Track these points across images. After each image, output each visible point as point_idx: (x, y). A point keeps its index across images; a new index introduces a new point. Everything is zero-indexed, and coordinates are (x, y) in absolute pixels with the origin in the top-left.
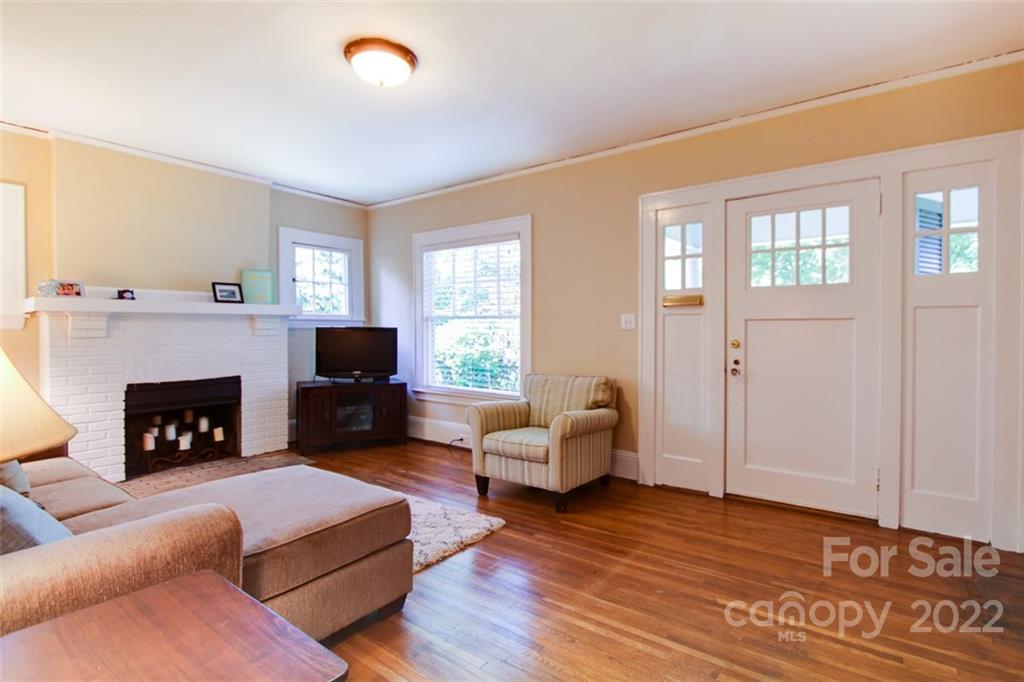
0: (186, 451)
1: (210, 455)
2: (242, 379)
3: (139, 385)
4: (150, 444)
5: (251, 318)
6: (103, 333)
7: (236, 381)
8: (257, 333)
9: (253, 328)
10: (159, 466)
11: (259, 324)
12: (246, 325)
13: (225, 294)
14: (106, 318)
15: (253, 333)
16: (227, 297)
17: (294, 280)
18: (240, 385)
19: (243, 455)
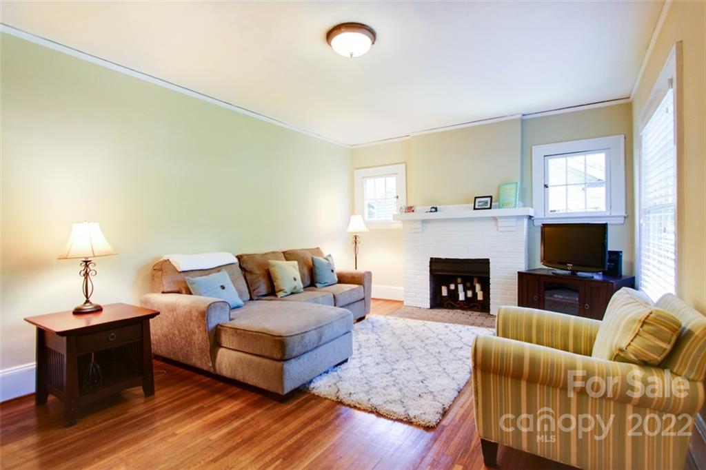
0: (462, 301)
1: (476, 308)
2: (490, 261)
3: (435, 259)
4: (444, 292)
5: (495, 219)
6: (421, 231)
7: (486, 262)
8: (500, 229)
9: (497, 225)
10: (449, 306)
11: (500, 223)
12: (492, 223)
13: (481, 204)
14: (420, 223)
15: (498, 229)
16: (482, 205)
17: (546, 186)
18: (489, 266)
19: (491, 313)
